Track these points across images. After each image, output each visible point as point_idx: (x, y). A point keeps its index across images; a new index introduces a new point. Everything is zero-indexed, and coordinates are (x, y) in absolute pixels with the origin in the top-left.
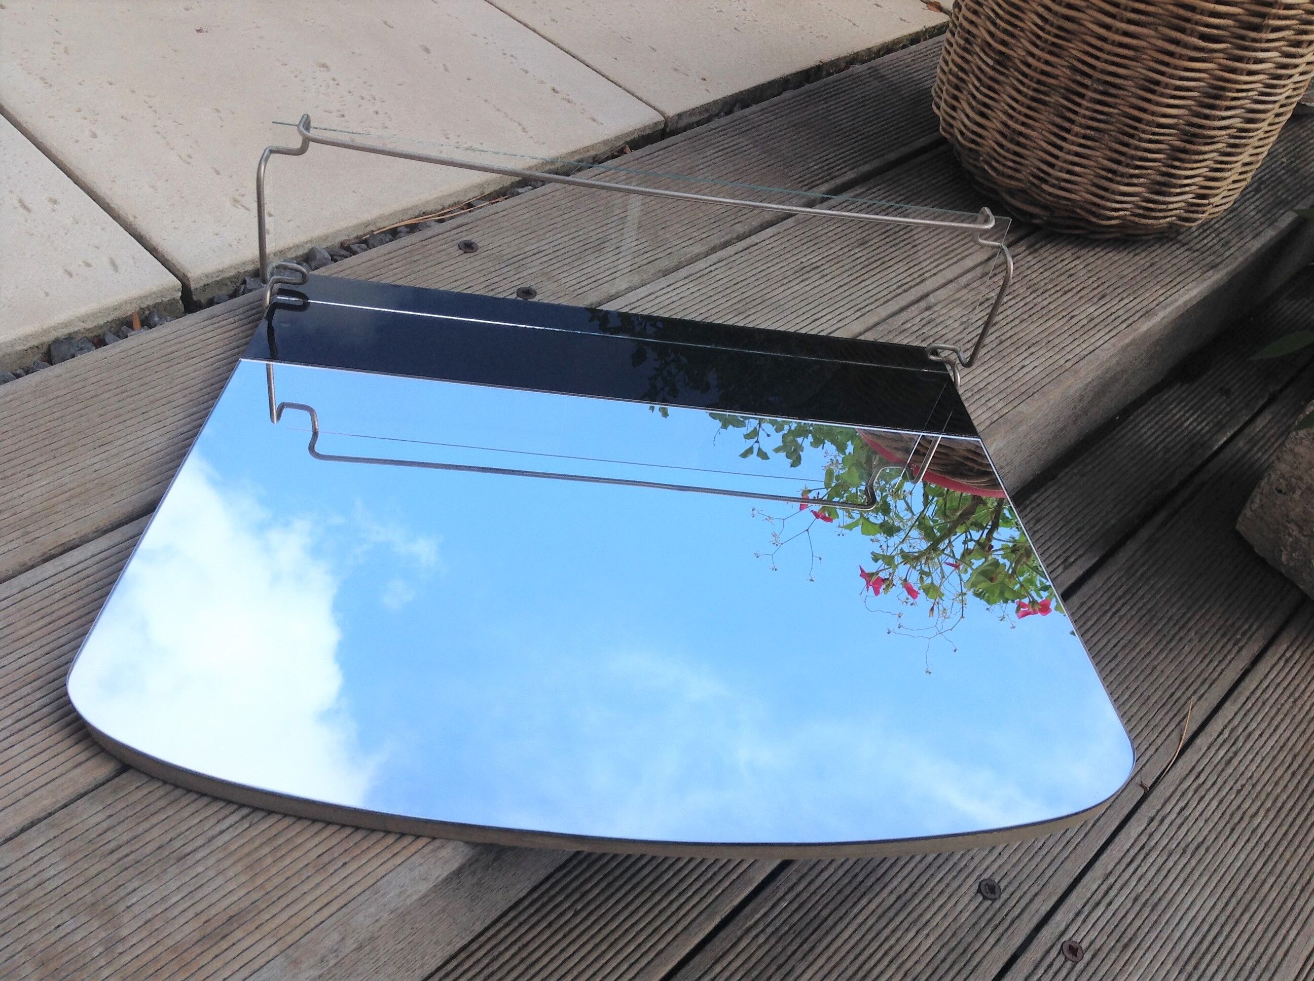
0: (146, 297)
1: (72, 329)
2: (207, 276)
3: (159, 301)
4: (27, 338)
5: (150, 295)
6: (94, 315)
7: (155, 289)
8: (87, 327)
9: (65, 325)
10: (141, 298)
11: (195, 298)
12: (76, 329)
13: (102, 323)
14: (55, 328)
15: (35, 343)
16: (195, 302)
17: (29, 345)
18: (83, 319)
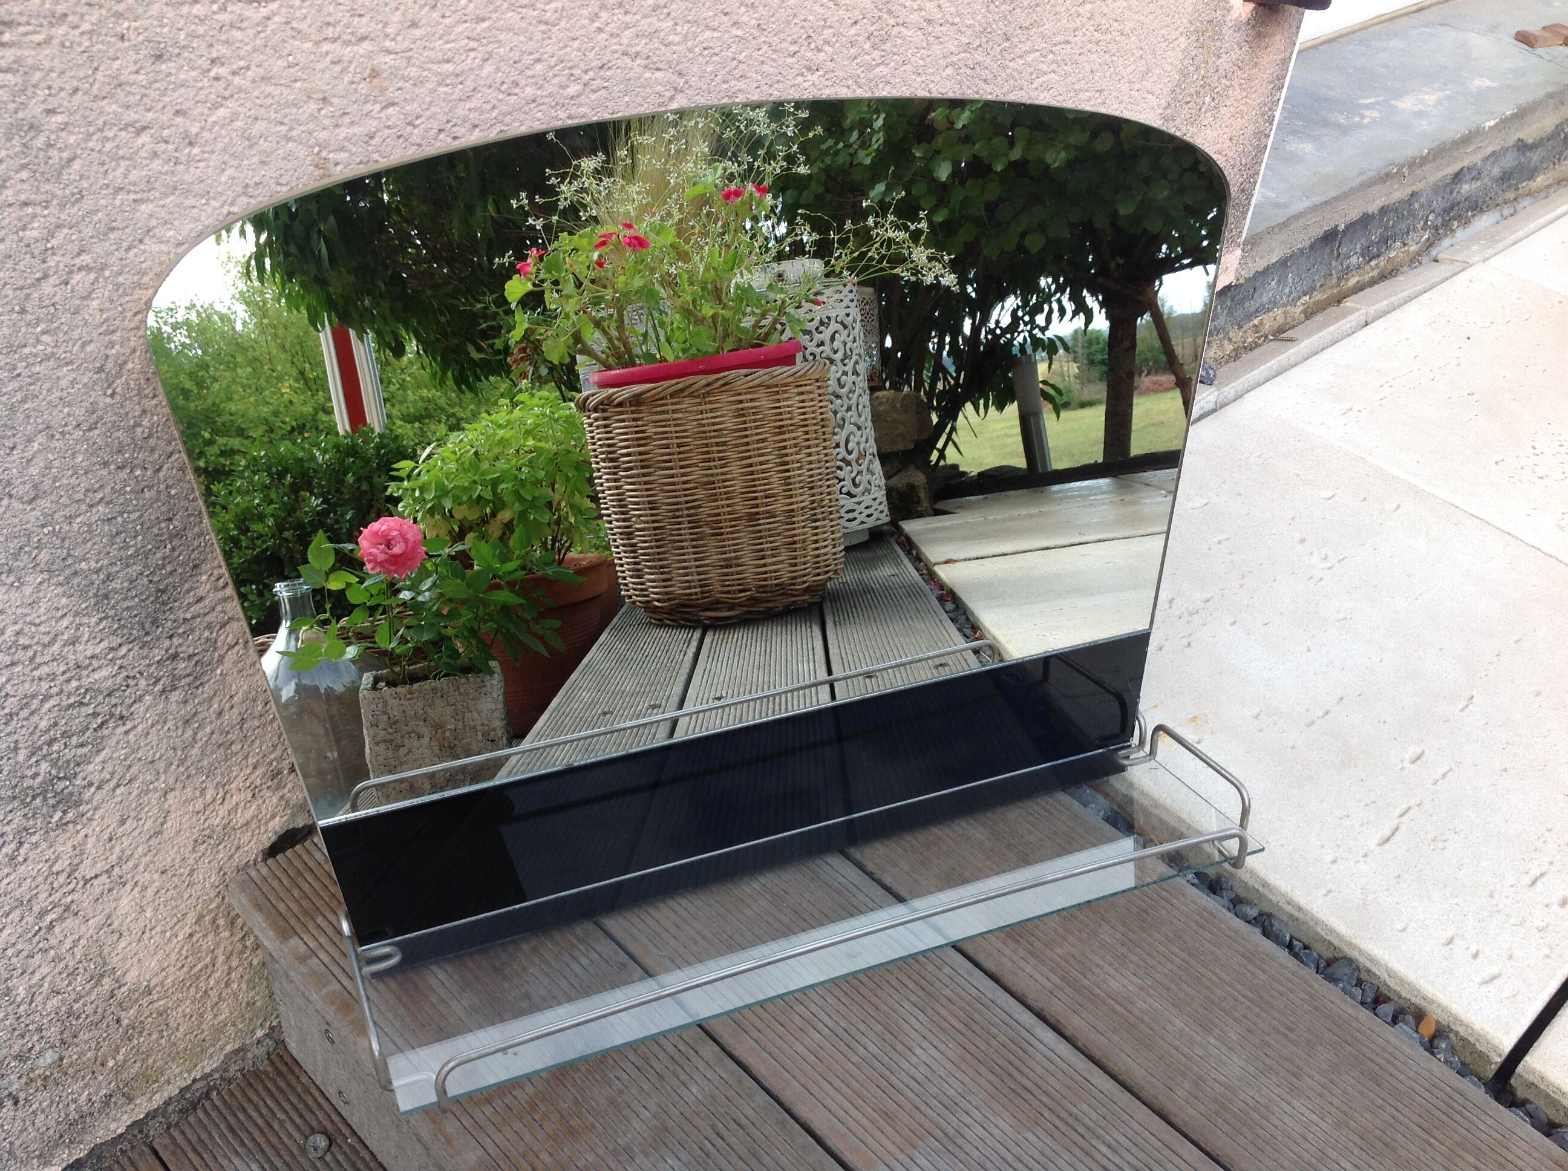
0: (1462, 1024)
1: (1374, 969)
2: (1542, 1078)
3: (1472, 1040)
4: (1332, 931)
5: (1467, 1026)
6: (1402, 981)
7: (1477, 1027)
8: (1388, 982)
9: (1371, 960)
10: (1456, 1018)
11: (1513, 1081)
12: (1378, 973)
13: (1404, 995)
14: (1360, 951)
15: (1336, 943)
16: (1511, 1086)
17: (1329, 938)
18: (1390, 973)
